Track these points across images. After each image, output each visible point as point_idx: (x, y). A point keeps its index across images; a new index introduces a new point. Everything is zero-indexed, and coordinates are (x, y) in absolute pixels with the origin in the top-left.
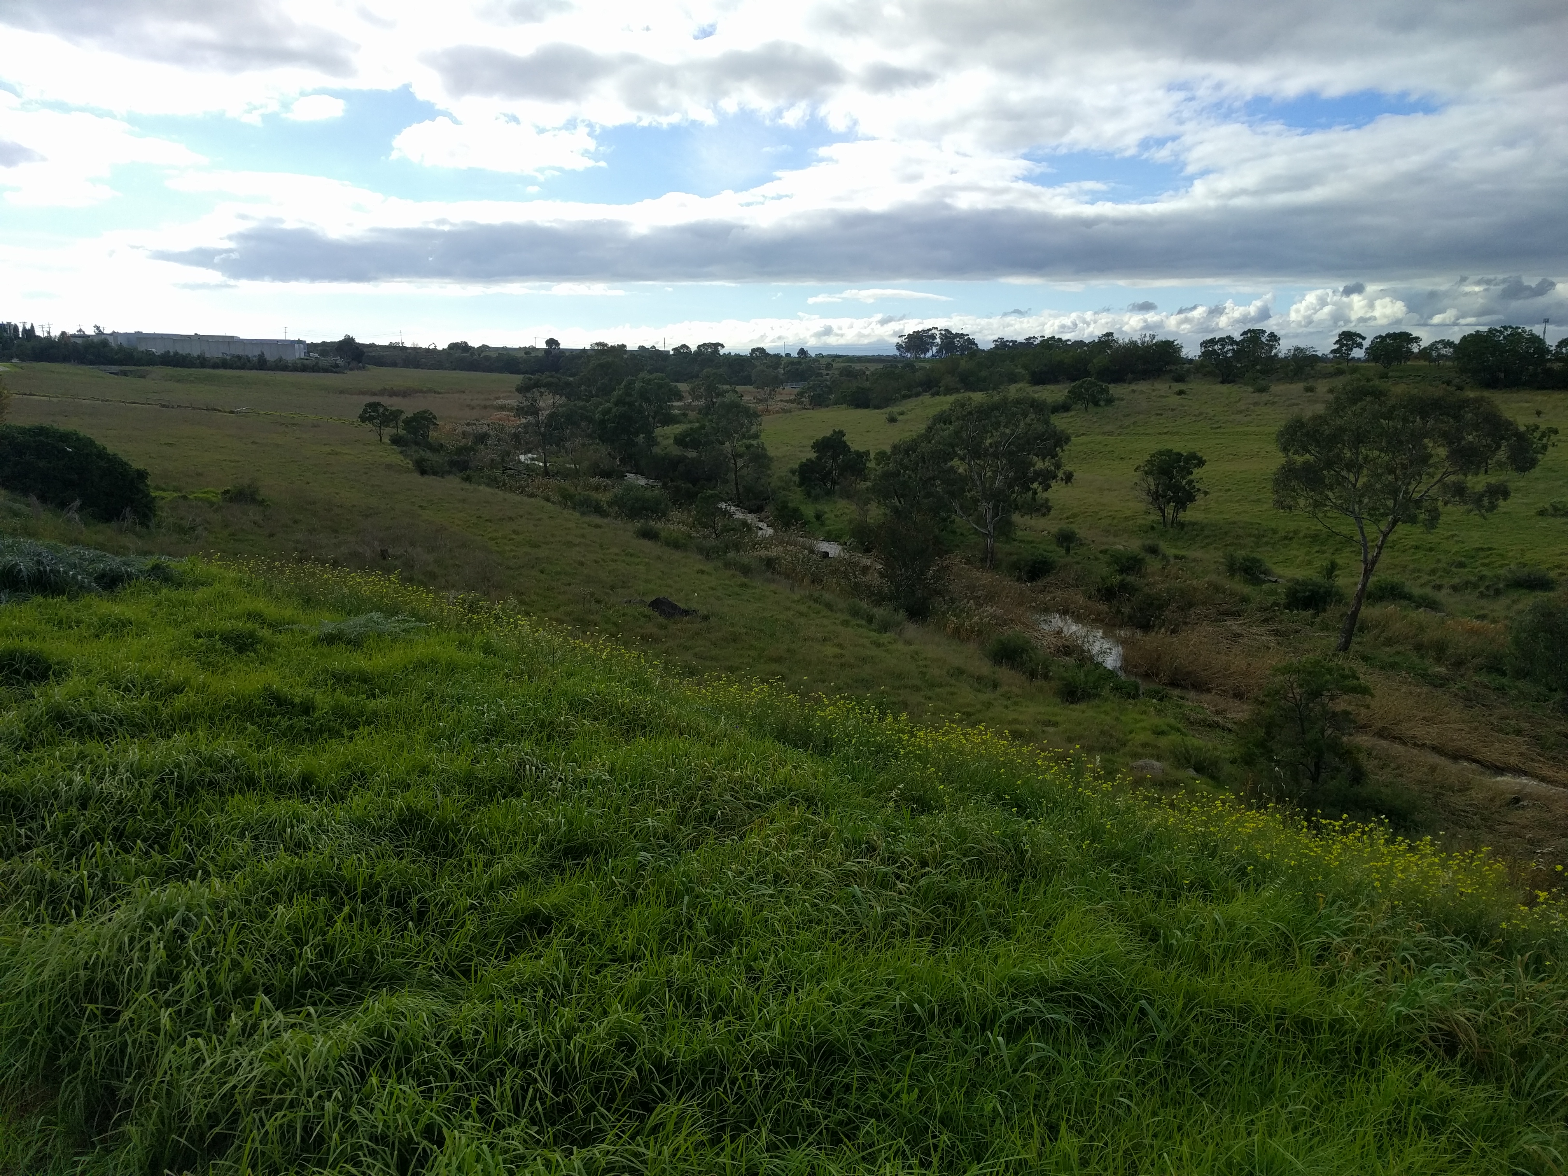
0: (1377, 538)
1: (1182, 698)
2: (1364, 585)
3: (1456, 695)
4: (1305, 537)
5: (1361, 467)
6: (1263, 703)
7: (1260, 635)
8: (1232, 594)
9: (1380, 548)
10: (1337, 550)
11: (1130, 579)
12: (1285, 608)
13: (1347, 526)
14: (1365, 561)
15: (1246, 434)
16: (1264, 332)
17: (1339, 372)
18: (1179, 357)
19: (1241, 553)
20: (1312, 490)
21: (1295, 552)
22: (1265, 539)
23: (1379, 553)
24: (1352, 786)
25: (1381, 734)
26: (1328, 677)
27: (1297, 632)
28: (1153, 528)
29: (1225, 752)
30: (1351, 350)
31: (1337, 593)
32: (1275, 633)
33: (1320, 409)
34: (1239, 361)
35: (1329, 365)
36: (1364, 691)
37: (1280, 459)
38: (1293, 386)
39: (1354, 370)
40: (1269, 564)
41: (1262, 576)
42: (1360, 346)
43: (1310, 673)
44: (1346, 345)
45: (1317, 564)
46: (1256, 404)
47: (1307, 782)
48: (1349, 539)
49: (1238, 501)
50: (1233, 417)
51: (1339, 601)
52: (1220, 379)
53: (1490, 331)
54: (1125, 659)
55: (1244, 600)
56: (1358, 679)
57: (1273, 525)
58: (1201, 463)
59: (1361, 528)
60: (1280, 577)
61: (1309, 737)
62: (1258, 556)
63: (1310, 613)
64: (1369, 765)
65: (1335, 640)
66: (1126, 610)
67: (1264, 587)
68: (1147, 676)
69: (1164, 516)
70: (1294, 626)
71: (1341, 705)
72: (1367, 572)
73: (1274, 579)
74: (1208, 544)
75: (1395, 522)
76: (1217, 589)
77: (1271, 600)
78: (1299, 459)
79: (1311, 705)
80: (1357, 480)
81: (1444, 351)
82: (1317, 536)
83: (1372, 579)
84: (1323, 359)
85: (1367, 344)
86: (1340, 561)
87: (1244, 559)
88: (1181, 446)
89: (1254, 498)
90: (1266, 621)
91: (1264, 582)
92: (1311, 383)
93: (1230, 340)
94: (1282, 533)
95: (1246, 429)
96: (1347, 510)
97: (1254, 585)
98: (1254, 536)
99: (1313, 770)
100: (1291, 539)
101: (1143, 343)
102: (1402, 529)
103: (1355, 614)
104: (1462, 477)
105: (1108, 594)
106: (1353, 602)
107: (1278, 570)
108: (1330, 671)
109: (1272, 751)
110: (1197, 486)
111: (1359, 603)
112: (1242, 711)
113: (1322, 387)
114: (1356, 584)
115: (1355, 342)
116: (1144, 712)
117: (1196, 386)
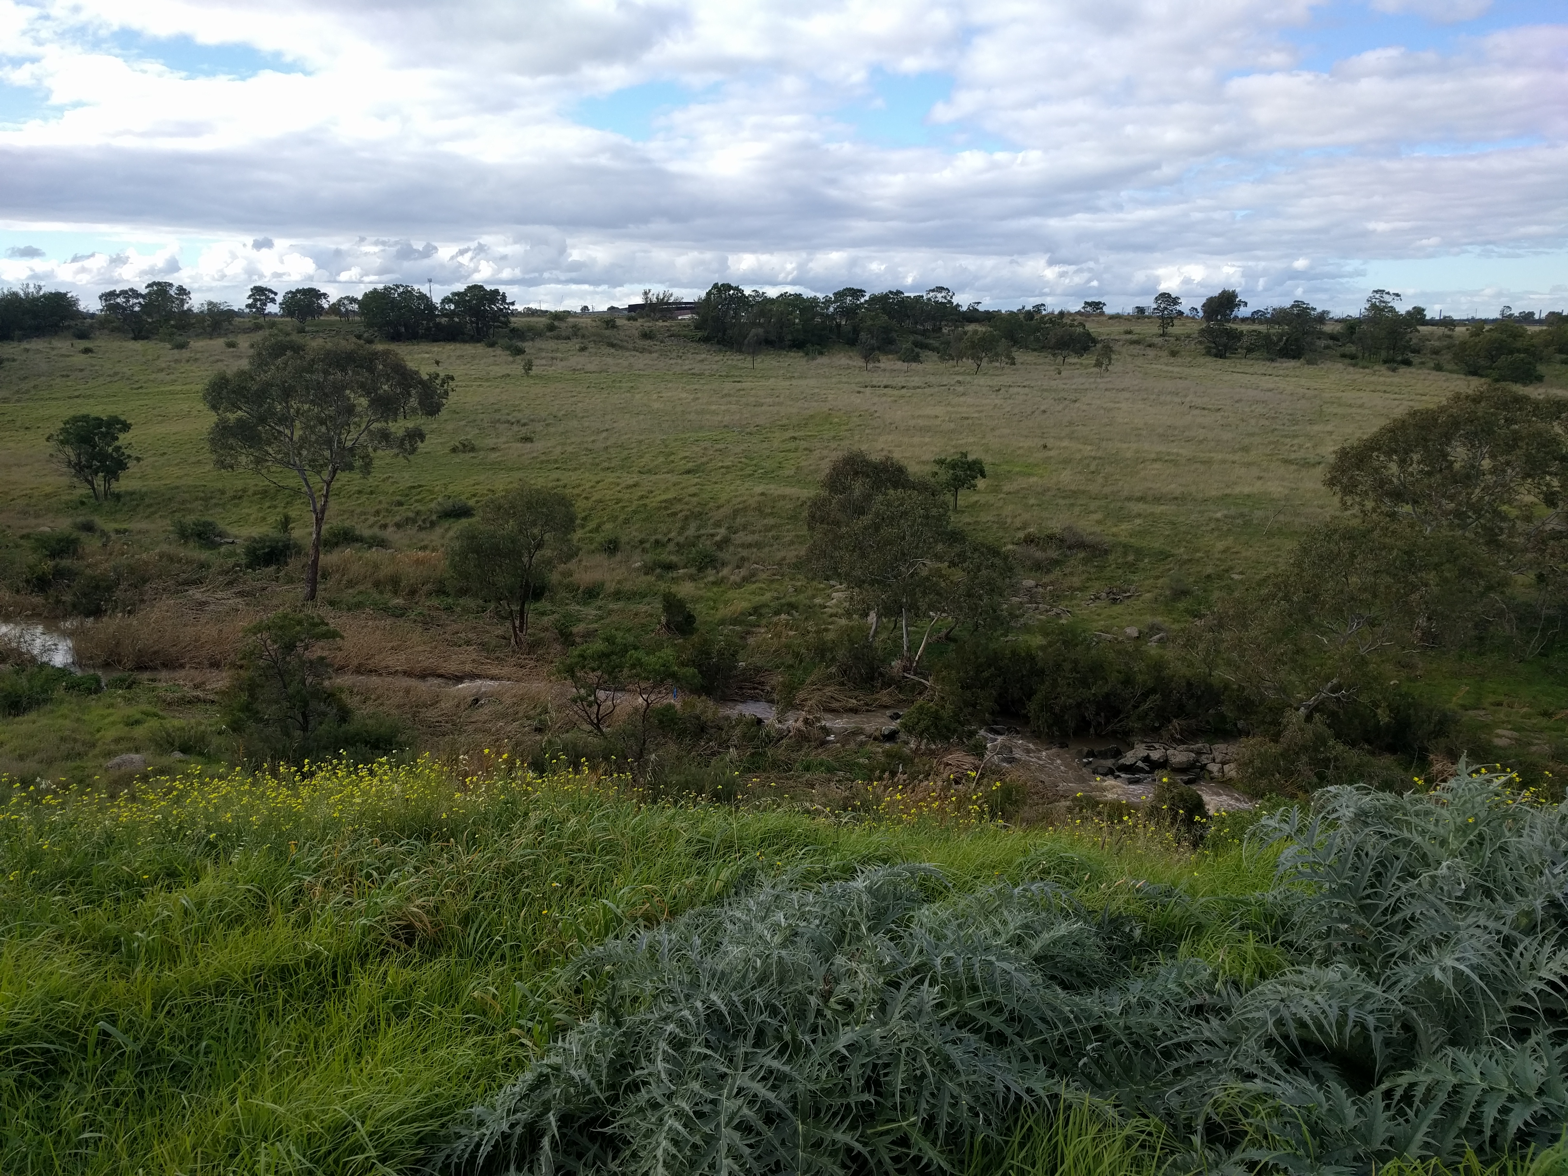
0: (322, 488)
1: (153, 680)
2: (318, 534)
3: (415, 621)
4: (255, 494)
5: (293, 421)
6: (241, 667)
7: (228, 599)
8: (189, 562)
9: (326, 496)
10: (288, 503)
11: (66, 562)
12: (247, 567)
13: (292, 480)
14: (315, 511)
15: (171, 393)
16: (171, 285)
17: (258, 327)
18: (78, 310)
19: (190, 519)
20: (250, 447)
21: (247, 511)
22: (214, 501)
23: (326, 502)
24: (340, 726)
25: (359, 670)
26: (298, 628)
27: (264, 589)
28: (83, 503)
29: (210, 725)
30: (265, 305)
31: (296, 545)
32: (241, 594)
33: (244, 364)
34: (150, 315)
35: (247, 320)
36: (333, 635)
37: (212, 418)
38: (212, 342)
39: (273, 325)
40: (222, 525)
41: (217, 539)
42: (273, 301)
43: (281, 628)
44: (260, 300)
45: (271, 519)
46: (177, 361)
47: (298, 733)
48: (297, 492)
49: (177, 465)
50: (154, 376)
51: (298, 553)
52: (131, 335)
53: (385, 289)
54: (77, 652)
55: (202, 566)
56: (327, 624)
57: (219, 485)
58: (126, 427)
59: (305, 480)
60: (236, 537)
61: (291, 690)
62: (209, 519)
63: (273, 568)
64: (352, 702)
65: (302, 590)
66: (68, 598)
67: (223, 549)
68: (107, 665)
69: (94, 489)
70: (259, 584)
71: (318, 650)
72: (319, 521)
73: (230, 540)
74: (155, 513)
75: (334, 471)
76: (171, 559)
77: (231, 562)
78: (232, 417)
79: (288, 659)
80: (292, 433)
81: (350, 307)
82: (266, 492)
83: (325, 527)
84: (239, 314)
85: (279, 299)
86: (293, 514)
87: (194, 524)
88: (99, 410)
89: (193, 459)
90: (230, 584)
91: (221, 544)
92: (231, 338)
93: (135, 294)
94: (230, 494)
95: (171, 388)
96: (289, 463)
97: (210, 549)
98: (201, 499)
99: (301, 719)
100: (240, 498)
101: (27, 294)
102: (343, 477)
103: (315, 562)
104: (384, 424)
105: (41, 584)
106: (311, 552)
107: (233, 530)
108: (300, 623)
109: (258, 712)
110: (127, 452)
111: (317, 552)
112: (222, 679)
113: (244, 342)
114: (311, 534)
115: (267, 297)
116: (111, 706)
117: (102, 343)
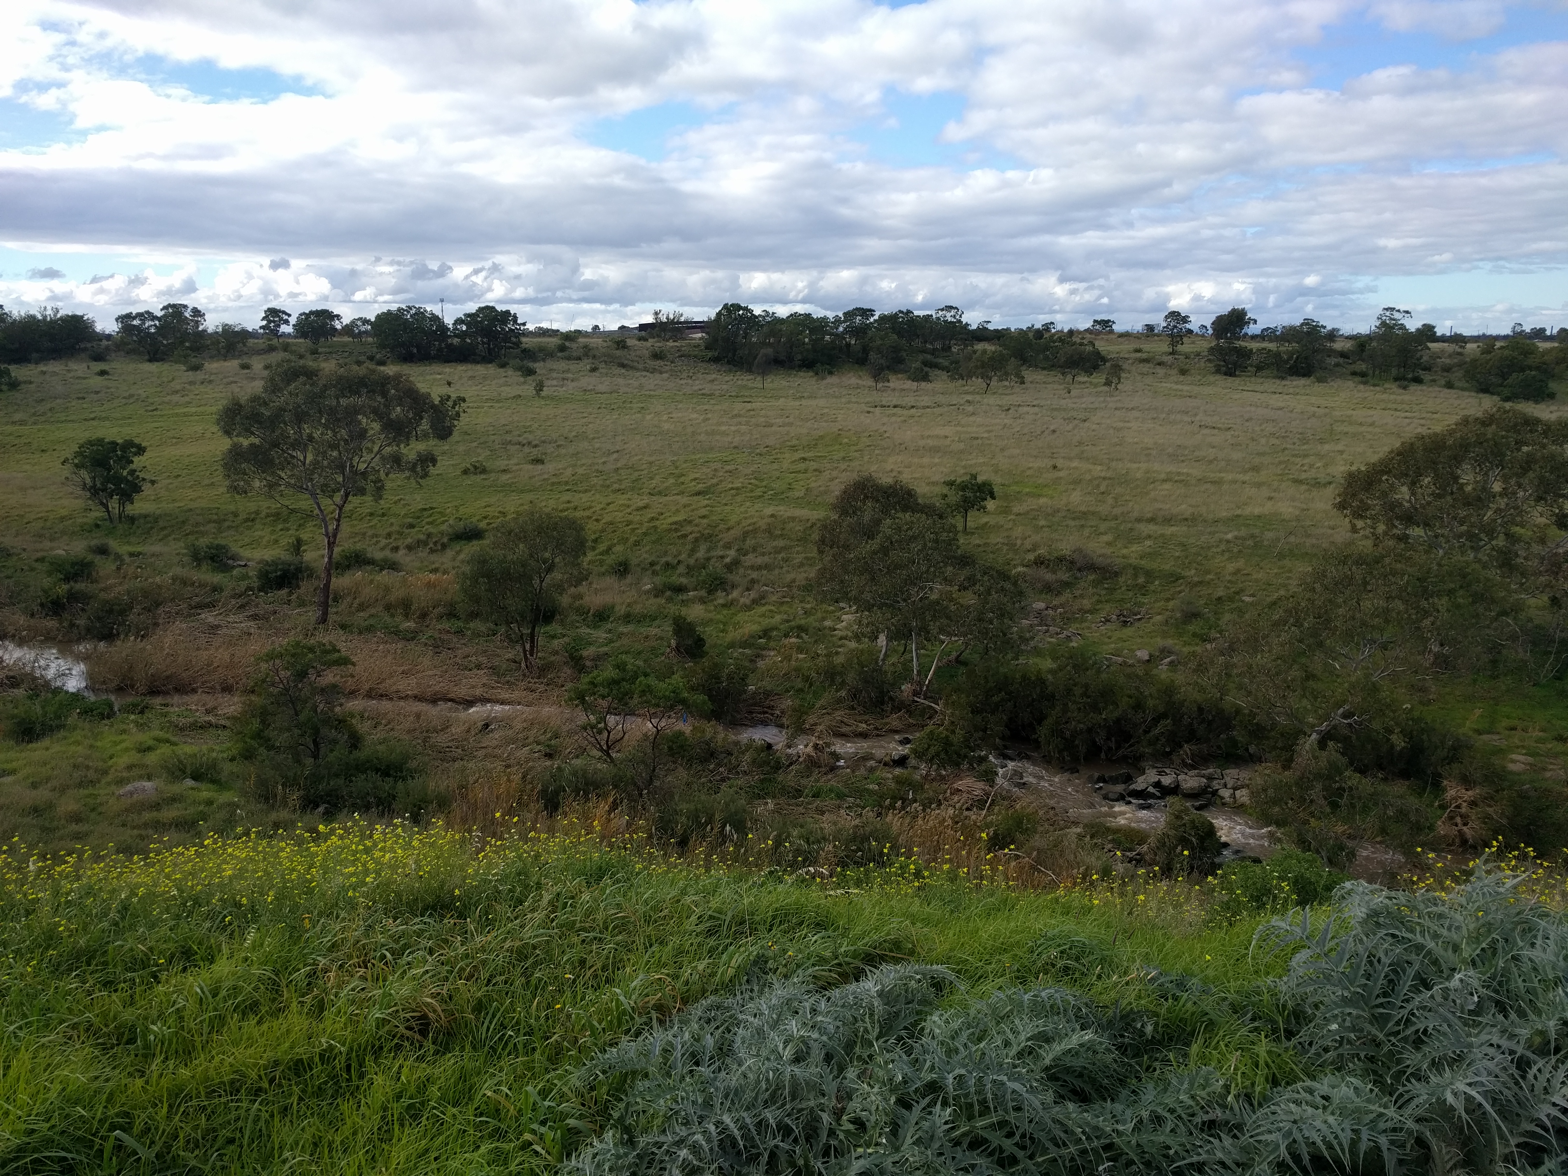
0: (334, 511)
1: (166, 705)
2: (330, 557)
3: (426, 645)
4: (267, 516)
5: (306, 445)
6: (253, 693)
7: (241, 623)
8: (202, 585)
9: (338, 520)
10: (300, 526)
11: (80, 586)
12: (260, 591)
13: (304, 502)
14: (327, 535)
15: (185, 415)
16: (185, 306)
17: (271, 349)
18: (94, 332)
19: (204, 541)
20: (263, 472)
21: (259, 533)
22: (227, 524)
23: (338, 525)
24: (351, 753)
25: (369, 695)
26: (310, 655)
27: (276, 612)
28: (97, 526)
29: (222, 752)
30: (279, 326)
31: (308, 568)
32: (253, 617)
33: (257, 387)
34: (164, 337)
35: (261, 341)
36: (345, 662)
37: (225, 443)
38: (227, 364)
39: (286, 348)
40: (235, 549)
41: (230, 562)
42: (287, 322)
43: (293, 655)
44: (274, 322)
45: (284, 542)
46: (192, 383)
47: (309, 761)
48: (310, 516)
49: (191, 487)
50: (169, 397)
51: (310, 576)
52: (147, 357)
53: (398, 310)
54: (90, 677)
55: (215, 589)
56: (339, 651)
57: (232, 508)
58: (141, 450)
59: (318, 504)
60: (249, 560)
61: (302, 717)
62: (222, 542)
63: (285, 591)
64: (363, 728)
65: (312, 614)
66: (81, 622)
67: (235, 572)
68: (120, 690)
69: (108, 512)
70: (271, 608)
71: (330, 677)
72: (331, 544)
73: (243, 563)
74: (166, 536)
75: (347, 495)
76: (184, 582)
77: (243, 585)
78: (245, 442)
79: (300, 686)
80: (305, 458)
81: (363, 329)
82: (278, 514)
83: (337, 550)
84: (253, 335)
85: (293, 320)
86: (305, 536)
87: (207, 547)
88: (113, 433)
89: (206, 482)
90: (242, 607)
91: (233, 567)
92: (246, 360)
93: (150, 315)
94: (243, 516)
95: (186, 410)
96: (301, 487)
97: (223, 572)
98: (215, 522)
99: (312, 747)
100: (253, 520)
101: (44, 317)
102: (355, 500)
103: (327, 586)
104: (396, 448)
105: (55, 607)
106: (323, 575)
107: (246, 553)
108: (311, 649)
109: (269, 740)
110: (142, 475)
111: (329, 575)
112: (233, 705)
113: (258, 364)
114: (323, 557)
115: (281, 319)
116: (124, 731)
117: (118, 365)
